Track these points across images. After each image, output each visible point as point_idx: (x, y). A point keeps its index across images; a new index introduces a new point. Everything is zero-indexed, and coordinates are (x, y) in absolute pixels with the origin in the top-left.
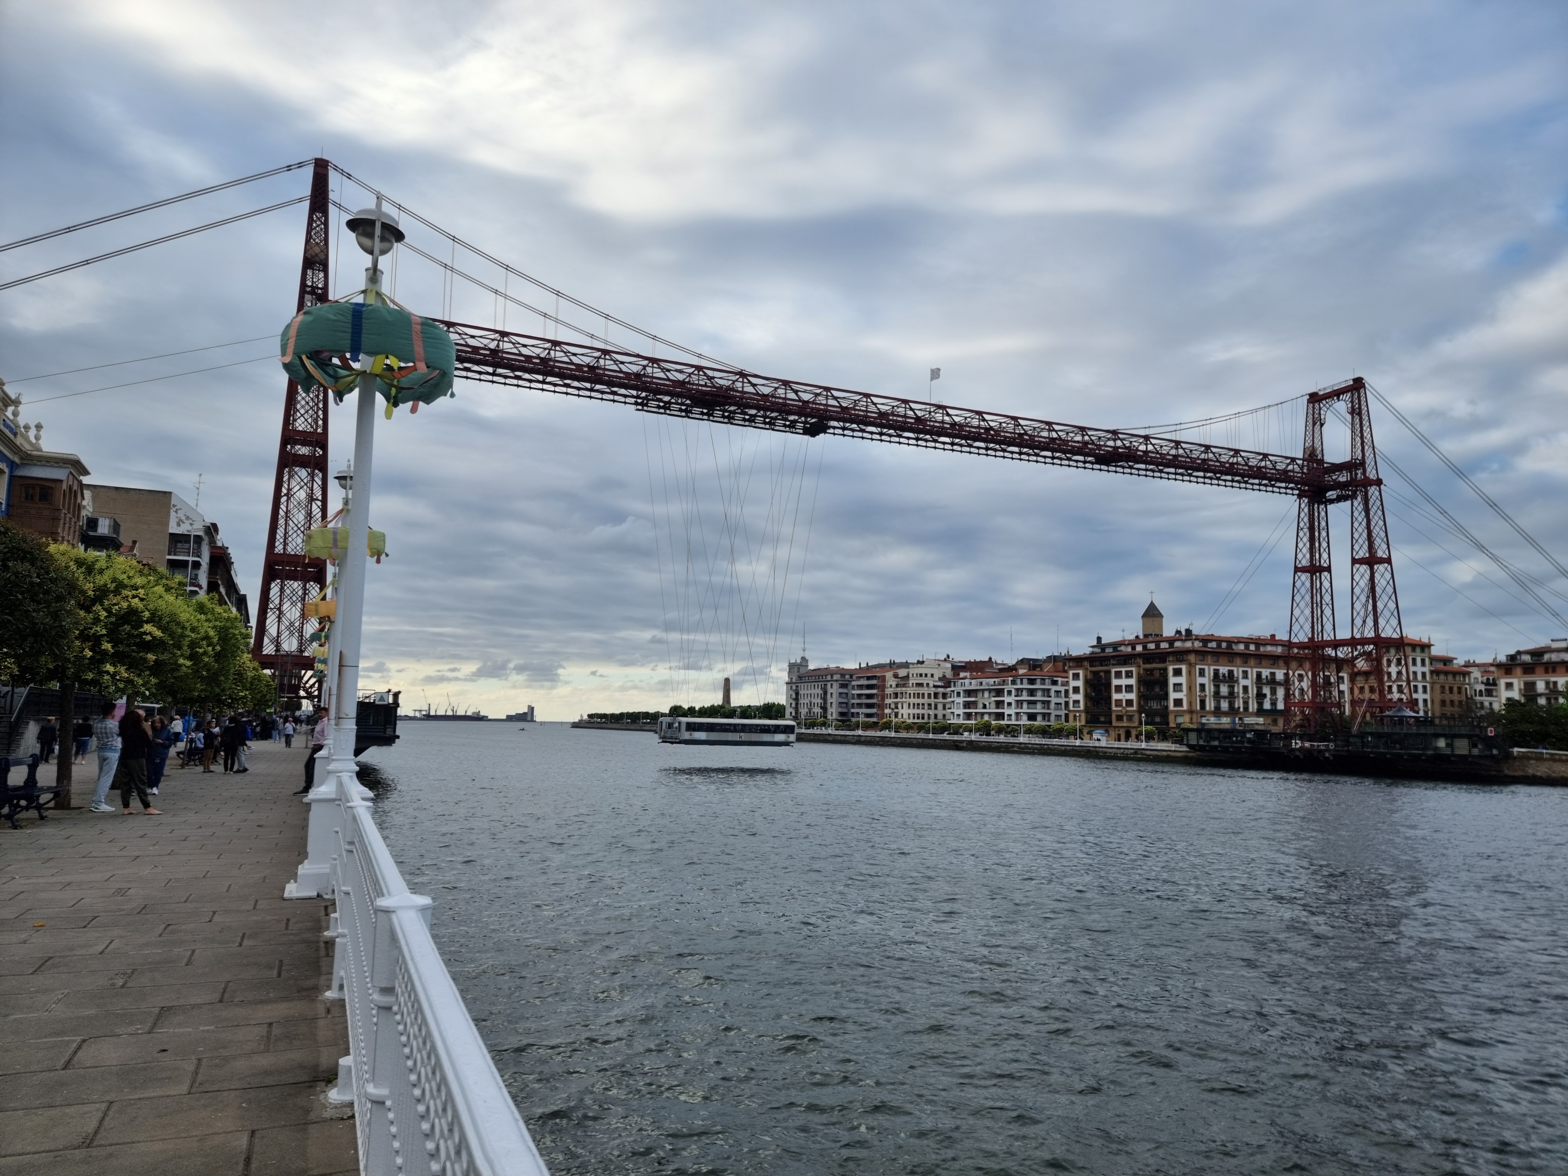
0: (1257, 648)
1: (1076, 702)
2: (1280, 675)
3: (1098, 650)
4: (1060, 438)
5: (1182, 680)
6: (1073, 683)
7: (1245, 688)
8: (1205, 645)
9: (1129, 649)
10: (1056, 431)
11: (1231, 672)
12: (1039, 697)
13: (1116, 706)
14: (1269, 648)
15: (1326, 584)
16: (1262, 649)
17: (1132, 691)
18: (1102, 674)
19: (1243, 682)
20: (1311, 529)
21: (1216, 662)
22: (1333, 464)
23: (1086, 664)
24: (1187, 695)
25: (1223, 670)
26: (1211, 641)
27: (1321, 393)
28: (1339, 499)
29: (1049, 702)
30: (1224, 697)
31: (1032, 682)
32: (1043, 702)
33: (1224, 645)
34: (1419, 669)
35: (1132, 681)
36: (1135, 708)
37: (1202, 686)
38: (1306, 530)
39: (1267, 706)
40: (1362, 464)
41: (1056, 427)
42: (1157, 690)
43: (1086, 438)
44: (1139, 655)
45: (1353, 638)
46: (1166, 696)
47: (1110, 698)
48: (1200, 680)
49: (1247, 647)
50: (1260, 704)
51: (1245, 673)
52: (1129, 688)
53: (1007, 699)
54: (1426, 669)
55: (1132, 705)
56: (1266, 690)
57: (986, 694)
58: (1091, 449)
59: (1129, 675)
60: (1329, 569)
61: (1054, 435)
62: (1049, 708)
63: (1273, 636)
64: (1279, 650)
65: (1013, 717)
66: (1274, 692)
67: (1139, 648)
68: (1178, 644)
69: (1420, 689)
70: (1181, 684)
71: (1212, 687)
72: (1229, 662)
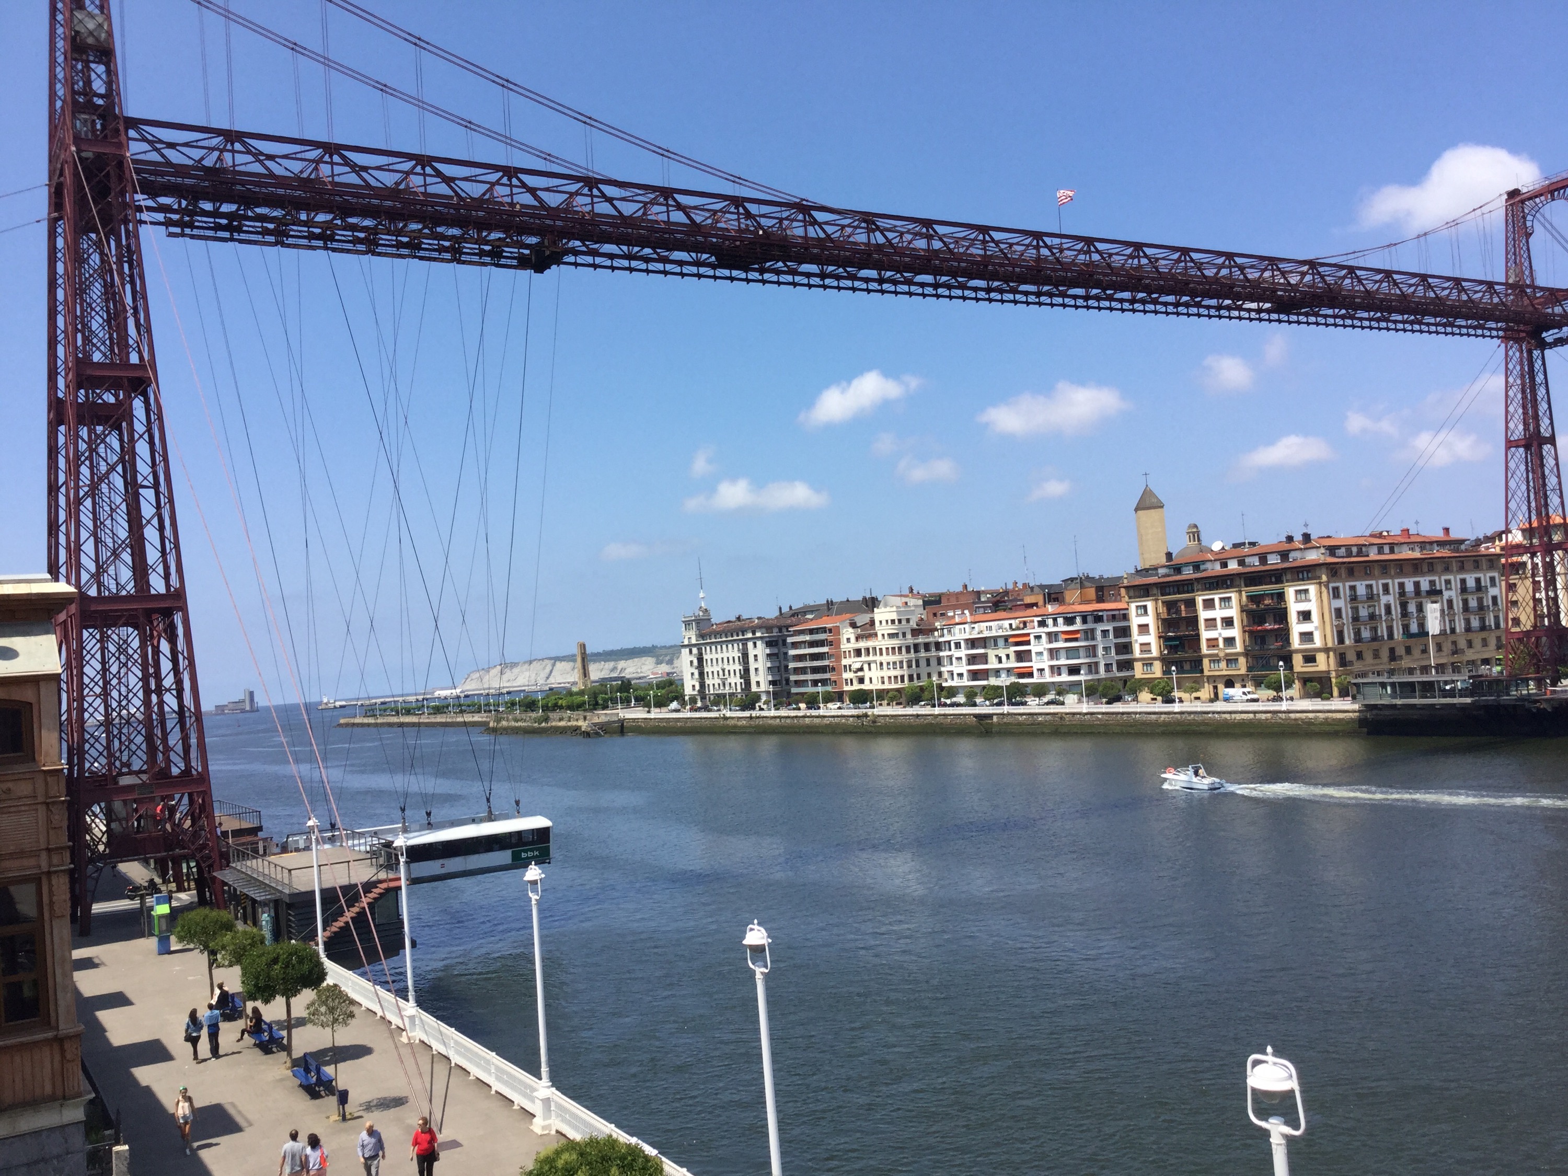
0: (1392, 551)
1: (1145, 646)
5: (1310, 605)
6: (1137, 620)
7: (1388, 607)
8: (1332, 555)
9: (1218, 568)
11: (1369, 588)
12: (1081, 641)
13: (1209, 647)
15: (1549, 462)
17: (1233, 627)
18: (1182, 605)
21: (1351, 577)
25: (1360, 586)
26: (1338, 547)
27: (1526, 190)
29: (1095, 647)
30: (1365, 623)
31: (1069, 621)
32: (1087, 648)
35: (1231, 612)
36: (1239, 649)
37: (1339, 612)
42: (1272, 622)
43: (1268, 273)
44: (1236, 575)
46: (1285, 630)
47: (1198, 637)
52: (1227, 622)
53: (1034, 648)
55: (1234, 645)
57: (1000, 643)
59: (1225, 603)
62: (1095, 656)
67: (1233, 565)
68: (1295, 556)
70: (1308, 612)
71: (1350, 610)
72: (1366, 573)
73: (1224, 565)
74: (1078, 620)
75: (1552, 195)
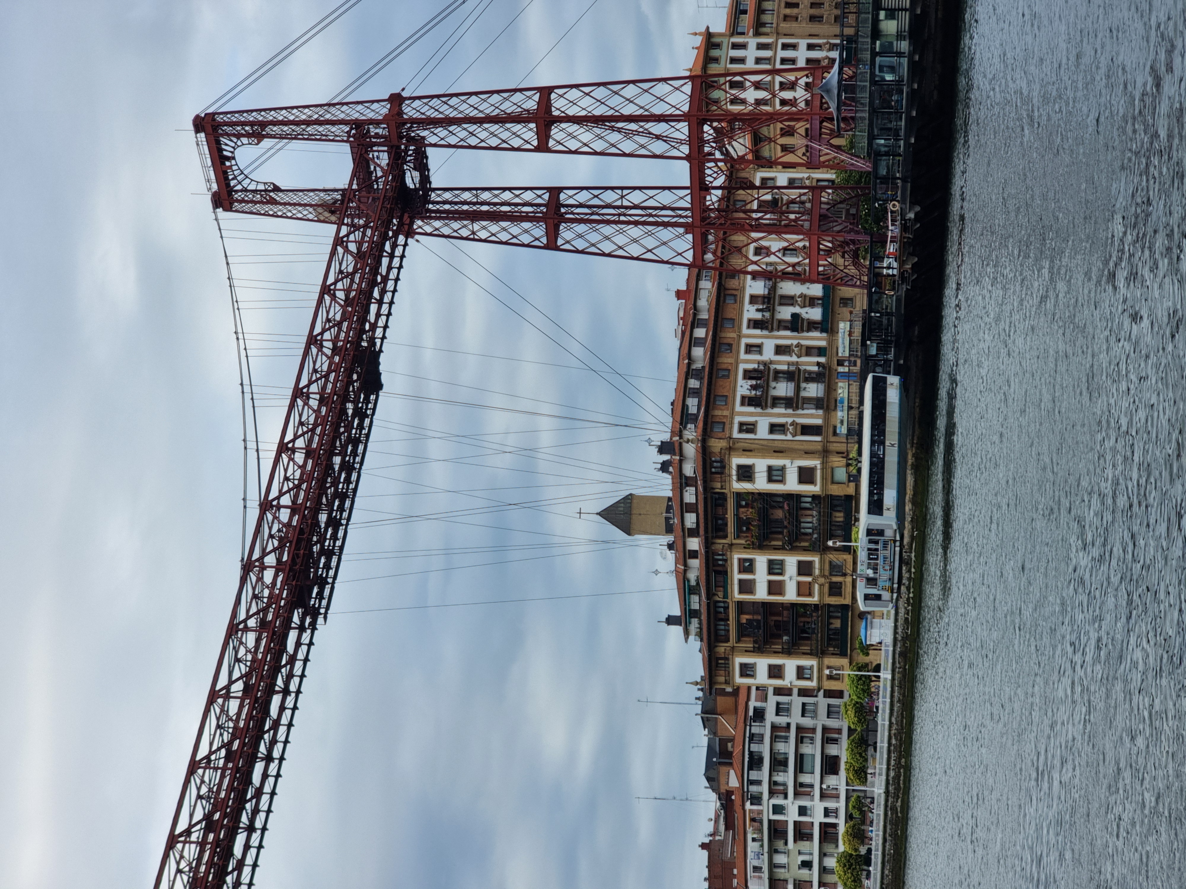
0: (702, 323)
1: (801, 673)
2: (758, 287)
3: (695, 623)
4: (247, 676)
5: (761, 465)
6: (762, 677)
7: (780, 350)
8: (694, 418)
9: (695, 563)
10: (231, 682)
11: (748, 375)
12: (788, 748)
13: (810, 594)
14: (703, 303)
15: (583, 197)
16: (704, 315)
17: (782, 563)
18: (744, 618)
19: (768, 354)
20: (475, 216)
21: (727, 400)
22: (354, 175)
23: (721, 649)
24: (792, 459)
25: (743, 387)
26: (685, 407)
27: (215, 187)
28: (422, 166)
29: (800, 729)
30: (798, 389)
31: (756, 762)
32: (800, 740)
33: (693, 383)
34: (751, 53)
35: (761, 561)
36: (816, 559)
37: (774, 428)
38: (476, 226)
39: (815, 314)
40: (358, 124)
41: (223, 681)
42: (779, 514)
43: (252, 623)
44: (708, 544)
45: (688, 158)
46: (793, 498)
47: (793, 606)
48: (763, 432)
49: (700, 342)
50: (812, 325)
51: (749, 348)
52: (775, 568)
53: (792, 816)
54: (752, 42)
55: (810, 564)
56: (785, 313)
57: (780, 859)
58: (276, 616)
59: (748, 567)
60: (555, 191)
61: (238, 687)
62: (813, 730)
63: (679, 294)
64: (707, 286)
65: (831, 804)
66: (789, 300)
67: (694, 544)
68: (689, 470)
69: (789, 54)
70: (770, 469)
71: (776, 410)
72: (728, 377)
73: (694, 554)
74: (755, 747)
75: (229, 159)
